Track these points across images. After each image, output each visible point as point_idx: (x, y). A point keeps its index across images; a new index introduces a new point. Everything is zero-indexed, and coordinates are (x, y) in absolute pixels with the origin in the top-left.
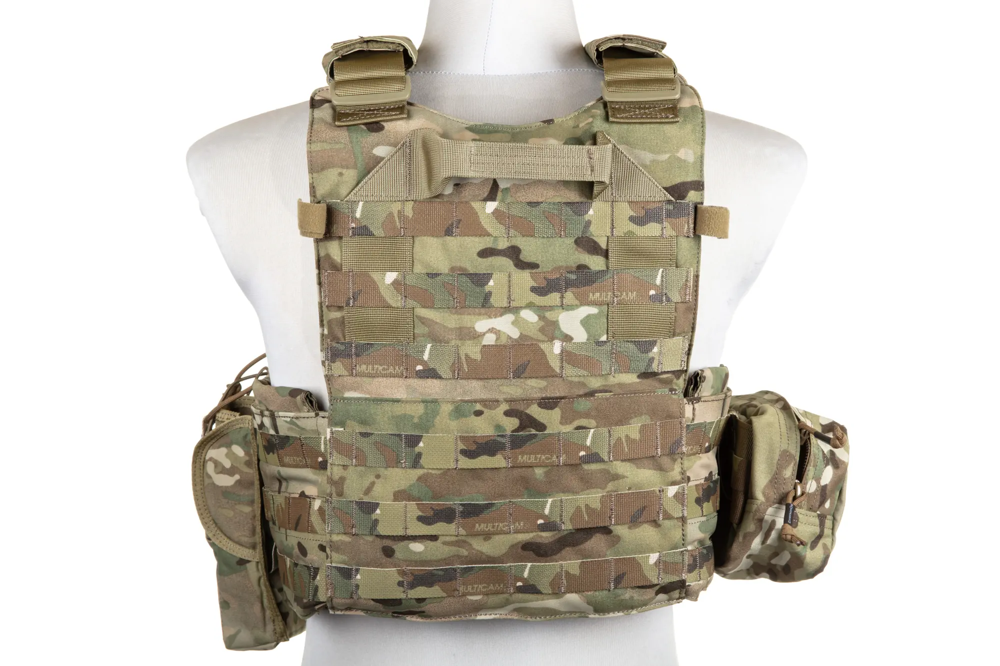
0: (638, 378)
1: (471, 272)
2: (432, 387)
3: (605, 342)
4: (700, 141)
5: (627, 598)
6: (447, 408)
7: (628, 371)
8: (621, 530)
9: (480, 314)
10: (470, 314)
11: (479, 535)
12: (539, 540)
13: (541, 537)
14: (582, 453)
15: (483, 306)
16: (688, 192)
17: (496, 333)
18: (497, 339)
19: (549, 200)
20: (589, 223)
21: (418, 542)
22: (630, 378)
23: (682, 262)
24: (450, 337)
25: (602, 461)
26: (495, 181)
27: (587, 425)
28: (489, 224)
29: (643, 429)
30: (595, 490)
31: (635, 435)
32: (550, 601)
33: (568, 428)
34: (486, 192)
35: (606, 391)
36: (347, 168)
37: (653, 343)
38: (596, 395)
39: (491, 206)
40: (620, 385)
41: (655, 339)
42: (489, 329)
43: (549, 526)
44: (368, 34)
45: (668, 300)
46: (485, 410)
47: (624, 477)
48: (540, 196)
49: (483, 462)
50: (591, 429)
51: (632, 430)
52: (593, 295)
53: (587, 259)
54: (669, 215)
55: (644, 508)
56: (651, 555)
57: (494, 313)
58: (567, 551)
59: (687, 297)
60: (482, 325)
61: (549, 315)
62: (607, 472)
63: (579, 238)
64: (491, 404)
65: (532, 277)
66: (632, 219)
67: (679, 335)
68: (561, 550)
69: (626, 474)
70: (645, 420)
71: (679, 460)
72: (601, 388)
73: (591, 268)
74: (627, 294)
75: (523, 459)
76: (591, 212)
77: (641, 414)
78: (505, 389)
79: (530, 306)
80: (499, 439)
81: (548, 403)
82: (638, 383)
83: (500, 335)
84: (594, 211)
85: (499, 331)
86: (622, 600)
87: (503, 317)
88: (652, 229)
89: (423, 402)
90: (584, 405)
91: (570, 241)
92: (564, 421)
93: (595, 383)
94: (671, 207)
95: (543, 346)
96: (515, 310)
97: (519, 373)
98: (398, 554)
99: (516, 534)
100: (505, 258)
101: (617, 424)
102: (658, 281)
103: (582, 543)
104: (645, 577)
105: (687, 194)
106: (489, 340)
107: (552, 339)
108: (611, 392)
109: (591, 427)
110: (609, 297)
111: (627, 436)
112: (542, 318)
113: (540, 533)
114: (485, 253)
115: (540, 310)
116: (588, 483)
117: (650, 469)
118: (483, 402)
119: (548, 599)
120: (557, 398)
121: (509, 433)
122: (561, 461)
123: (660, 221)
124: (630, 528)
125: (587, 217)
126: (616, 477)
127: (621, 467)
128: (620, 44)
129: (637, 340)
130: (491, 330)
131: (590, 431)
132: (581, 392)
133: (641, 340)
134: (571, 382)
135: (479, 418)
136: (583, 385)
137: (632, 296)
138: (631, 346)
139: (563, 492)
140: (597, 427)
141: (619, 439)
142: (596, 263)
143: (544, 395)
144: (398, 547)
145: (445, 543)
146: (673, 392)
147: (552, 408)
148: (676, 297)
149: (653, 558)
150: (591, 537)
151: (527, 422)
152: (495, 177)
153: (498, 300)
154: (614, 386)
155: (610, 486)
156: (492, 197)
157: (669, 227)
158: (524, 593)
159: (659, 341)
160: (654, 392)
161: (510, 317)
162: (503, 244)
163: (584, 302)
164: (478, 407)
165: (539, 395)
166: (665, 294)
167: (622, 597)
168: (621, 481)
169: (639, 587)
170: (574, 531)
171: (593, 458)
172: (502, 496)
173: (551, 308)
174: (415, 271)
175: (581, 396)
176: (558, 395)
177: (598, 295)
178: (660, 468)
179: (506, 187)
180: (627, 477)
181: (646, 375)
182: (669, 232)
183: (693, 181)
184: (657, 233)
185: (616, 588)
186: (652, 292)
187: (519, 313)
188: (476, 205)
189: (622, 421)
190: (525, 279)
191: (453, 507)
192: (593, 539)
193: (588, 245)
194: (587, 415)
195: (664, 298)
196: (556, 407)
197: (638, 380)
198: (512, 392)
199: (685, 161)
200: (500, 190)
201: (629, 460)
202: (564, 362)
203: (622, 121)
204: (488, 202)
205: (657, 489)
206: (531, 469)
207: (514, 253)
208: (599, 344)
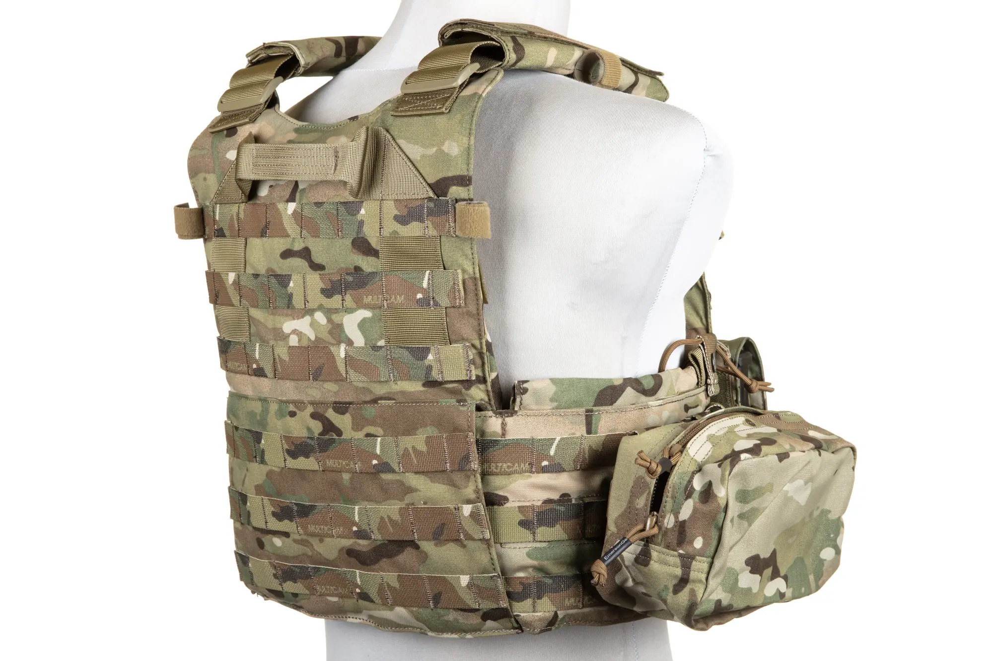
0: (423, 386)
1: (279, 273)
2: (265, 386)
3: (381, 347)
4: (468, 131)
5: (451, 619)
6: (274, 407)
7: (409, 378)
8: (427, 546)
9: (287, 315)
10: (279, 315)
11: (316, 536)
12: (357, 548)
13: (359, 545)
14: (375, 462)
15: (288, 307)
16: (449, 188)
17: (298, 334)
18: (299, 341)
19: (331, 200)
20: (361, 223)
21: (277, 537)
22: (415, 387)
23: (449, 264)
24: (269, 337)
25: (393, 471)
26: (297, 182)
27: (376, 433)
28: (290, 226)
29: (429, 440)
30: (393, 502)
31: (422, 447)
32: (385, 612)
33: (360, 435)
34: (287, 193)
35: (390, 399)
36: (209, 173)
37: (427, 350)
38: (379, 402)
39: (292, 207)
40: (403, 393)
41: (428, 346)
42: (293, 331)
43: (362, 534)
44: (269, 40)
45: (436, 304)
46: (298, 412)
47: (416, 490)
48: (324, 196)
49: (302, 463)
50: (379, 437)
51: (418, 441)
52: (367, 297)
53: (360, 260)
54: (431, 213)
55: (443, 524)
56: (461, 576)
57: (296, 315)
58: (384, 562)
59: (458, 301)
60: (288, 326)
61: (336, 318)
62: (401, 483)
63: (355, 239)
64: (300, 404)
65: (321, 279)
66: (397, 218)
67: (456, 342)
68: (379, 561)
69: (419, 488)
70: (431, 431)
71: (472, 477)
72: (387, 395)
73: (364, 270)
74: (396, 298)
75: (330, 463)
76: (363, 211)
77: (426, 426)
78: (310, 391)
79: (321, 308)
80: (309, 441)
81: (341, 408)
82: (422, 391)
83: (301, 337)
84: (365, 210)
85: (301, 332)
86: (447, 621)
87: (304, 318)
88: (414, 229)
89: (260, 399)
90: (370, 411)
91: (348, 242)
92: (357, 427)
93: (379, 390)
94: (432, 205)
95: (332, 349)
96: (310, 312)
97: (317, 375)
98: (267, 547)
99: (339, 539)
100: (300, 260)
101: (404, 434)
102: (425, 285)
103: (396, 555)
104: (460, 599)
105: (448, 190)
106: (294, 341)
107: (339, 343)
108: (394, 399)
109: (379, 435)
110: (380, 300)
111: (413, 447)
112: (330, 320)
113: (357, 540)
114: (287, 254)
115: (328, 312)
116: (386, 494)
117: (444, 484)
118: (294, 402)
119: (384, 610)
120: (346, 403)
121: (316, 435)
122: (357, 469)
123: (421, 220)
124: (436, 545)
125: (359, 217)
126: (410, 490)
127: (414, 480)
128: (460, 30)
129: (410, 346)
130: (295, 332)
131: (377, 439)
132: (368, 398)
133: (414, 346)
134: (357, 388)
135: (293, 419)
136: (369, 391)
137: (400, 299)
138: (406, 353)
139: (367, 500)
140: (384, 436)
141: (406, 449)
142: (368, 264)
143: (337, 400)
144: (266, 539)
145: (295, 541)
146: (462, 404)
147: (343, 413)
148: (444, 301)
149: (464, 580)
150: (403, 551)
151: (329, 427)
152: (298, 179)
153: (298, 302)
154: (397, 393)
155: (408, 499)
156: (292, 199)
157: (430, 226)
158: (365, 600)
159: (432, 348)
160: (437, 402)
161: (307, 319)
162: (298, 247)
163: (360, 305)
164: (292, 408)
165: (333, 399)
166: (433, 298)
167: (446, 618)
168: (414, 494)
169: (462, 610)
170: (387, 542)
171: (385, 467)
172: (322, 499)
173: (336, 311)
174: (247, 271)
175: (366, 402)
176: (348, 400)
177: (370, 297)
178: (453, 484)
179: (302, 188)
180: (420, 491)
181: (431, 384)
182: (432, 232)
183: (455, 176)
184: (418, 233)
185: (435, 607)
186: (419, 296)
187: (314, 315)
188: (281, 206)
189: (410, 431)
190: (315, 281)
191: (290, 505)
192: (405, 553)
193: (363, 246)
194: (373, 423)
195: (432, 302)
196: (347, 412)
197: (422, 389)
198: (314, 394)
199: (448, 154)
200: (299, 191)
201: (423, 473)
202: (348, 366)
203: (403, 114)
204: (289, 203)
205: (452, 506)
206: (340, 474)
207: (305, 253)
208: (376, 348)
